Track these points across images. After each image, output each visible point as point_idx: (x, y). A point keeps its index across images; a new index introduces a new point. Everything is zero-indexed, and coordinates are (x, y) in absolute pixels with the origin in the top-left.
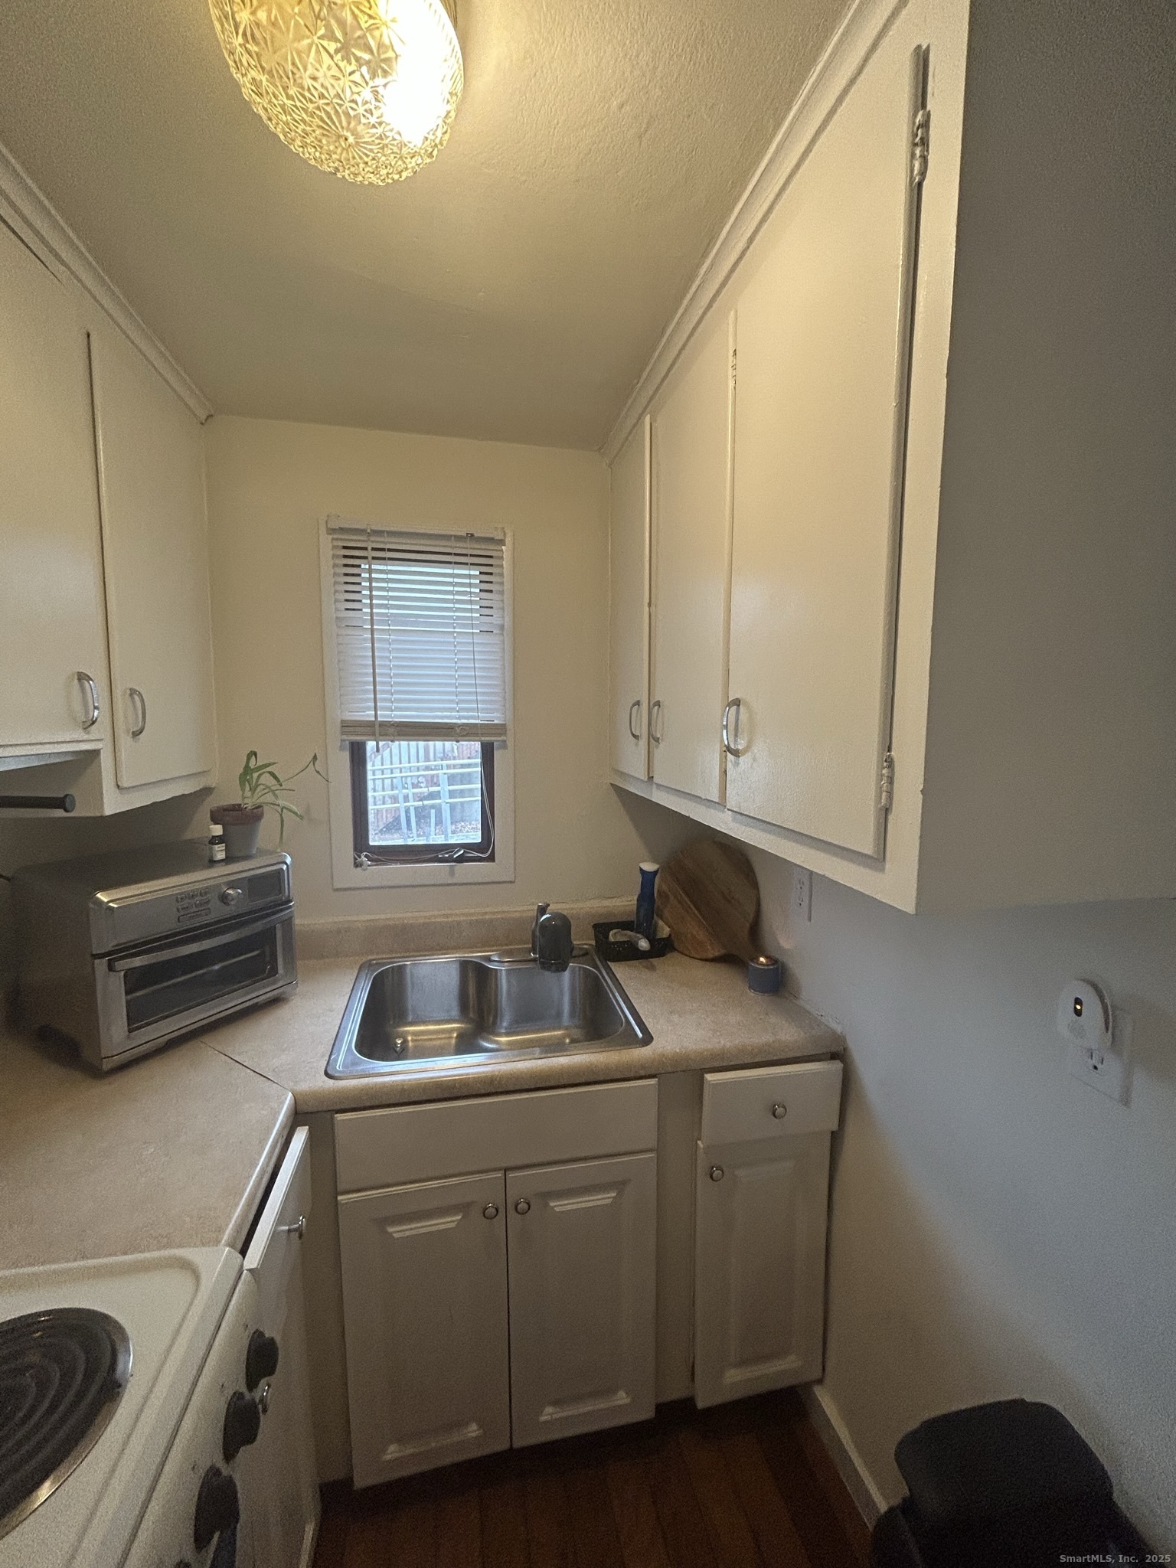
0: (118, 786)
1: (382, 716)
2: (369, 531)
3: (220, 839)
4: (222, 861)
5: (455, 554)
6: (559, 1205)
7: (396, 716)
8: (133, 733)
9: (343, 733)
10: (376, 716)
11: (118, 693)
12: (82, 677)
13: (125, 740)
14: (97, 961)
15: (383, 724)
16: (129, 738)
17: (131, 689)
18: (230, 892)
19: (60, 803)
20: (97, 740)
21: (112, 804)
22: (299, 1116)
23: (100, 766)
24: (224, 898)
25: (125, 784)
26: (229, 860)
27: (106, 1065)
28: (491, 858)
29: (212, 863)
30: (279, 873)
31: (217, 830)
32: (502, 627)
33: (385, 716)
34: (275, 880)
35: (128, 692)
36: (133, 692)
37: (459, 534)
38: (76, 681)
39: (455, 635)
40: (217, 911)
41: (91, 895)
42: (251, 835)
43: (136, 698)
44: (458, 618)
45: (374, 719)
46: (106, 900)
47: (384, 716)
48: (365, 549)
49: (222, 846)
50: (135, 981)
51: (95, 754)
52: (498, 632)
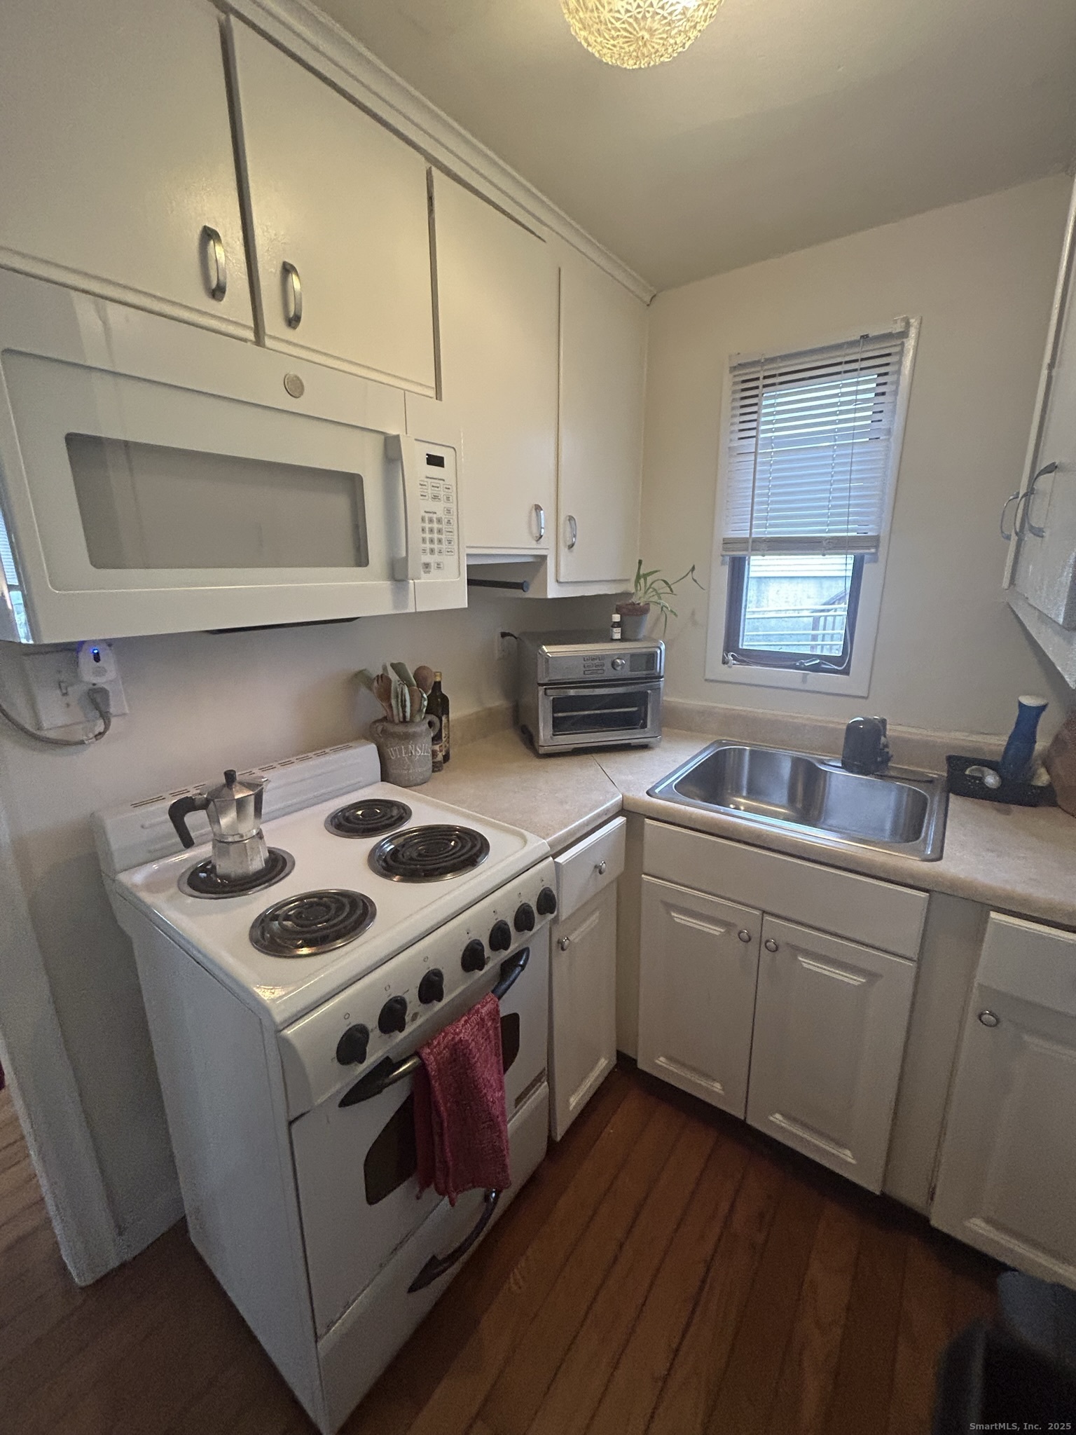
0: (557, 581)
1: (757, 533)
2: (763, 361)
3: (618, 624)
4: (619, 640)
5: (847, 362)
6: (807, 963)
7: (769, 533)
8: (569, 546)
9: (725, 549)
10: (751, 533)
11: (562, 518)
12: (538, 508)
13: (564, 550)
14: (540, 688)
15: (755, 541)
16: (566, 549)
17: (570, 516)
18: (618, 661)
19: (520, 586)
20: (546, 548)
21: (553, 592)
22: (622, 810)
23: (546, 569)
24: (614, 664)
25: (561, 580)
26: (623, 639)
27: (541, 751)
28: (846, 672)
29: (613, 640)
30: (653, 654)
31: (616, 618)
32: (889, 432)
33: (760, 533)
34: (651, 658)
35: (568, 518)
36: (571, 518)
37: (853, 338)
38: (534, 510)
39: (835, 447)
40: (609, 673)
41: (540, 647)
42: (638, 625)
43: (573, 522)
44: (840, 430)
45: (748, 536)
46: (547, 651)
47: (758, 533)
48: (757, 379)
49: (619, 630)
50: (557, 705)
51: (544, 558)
52: (885, 437)
